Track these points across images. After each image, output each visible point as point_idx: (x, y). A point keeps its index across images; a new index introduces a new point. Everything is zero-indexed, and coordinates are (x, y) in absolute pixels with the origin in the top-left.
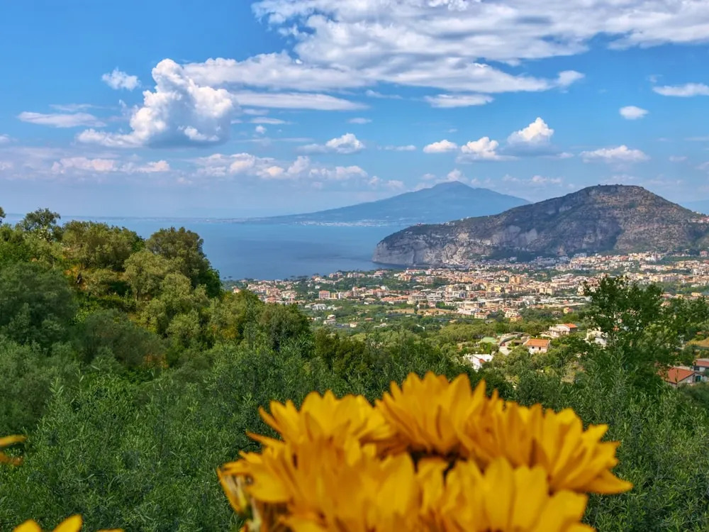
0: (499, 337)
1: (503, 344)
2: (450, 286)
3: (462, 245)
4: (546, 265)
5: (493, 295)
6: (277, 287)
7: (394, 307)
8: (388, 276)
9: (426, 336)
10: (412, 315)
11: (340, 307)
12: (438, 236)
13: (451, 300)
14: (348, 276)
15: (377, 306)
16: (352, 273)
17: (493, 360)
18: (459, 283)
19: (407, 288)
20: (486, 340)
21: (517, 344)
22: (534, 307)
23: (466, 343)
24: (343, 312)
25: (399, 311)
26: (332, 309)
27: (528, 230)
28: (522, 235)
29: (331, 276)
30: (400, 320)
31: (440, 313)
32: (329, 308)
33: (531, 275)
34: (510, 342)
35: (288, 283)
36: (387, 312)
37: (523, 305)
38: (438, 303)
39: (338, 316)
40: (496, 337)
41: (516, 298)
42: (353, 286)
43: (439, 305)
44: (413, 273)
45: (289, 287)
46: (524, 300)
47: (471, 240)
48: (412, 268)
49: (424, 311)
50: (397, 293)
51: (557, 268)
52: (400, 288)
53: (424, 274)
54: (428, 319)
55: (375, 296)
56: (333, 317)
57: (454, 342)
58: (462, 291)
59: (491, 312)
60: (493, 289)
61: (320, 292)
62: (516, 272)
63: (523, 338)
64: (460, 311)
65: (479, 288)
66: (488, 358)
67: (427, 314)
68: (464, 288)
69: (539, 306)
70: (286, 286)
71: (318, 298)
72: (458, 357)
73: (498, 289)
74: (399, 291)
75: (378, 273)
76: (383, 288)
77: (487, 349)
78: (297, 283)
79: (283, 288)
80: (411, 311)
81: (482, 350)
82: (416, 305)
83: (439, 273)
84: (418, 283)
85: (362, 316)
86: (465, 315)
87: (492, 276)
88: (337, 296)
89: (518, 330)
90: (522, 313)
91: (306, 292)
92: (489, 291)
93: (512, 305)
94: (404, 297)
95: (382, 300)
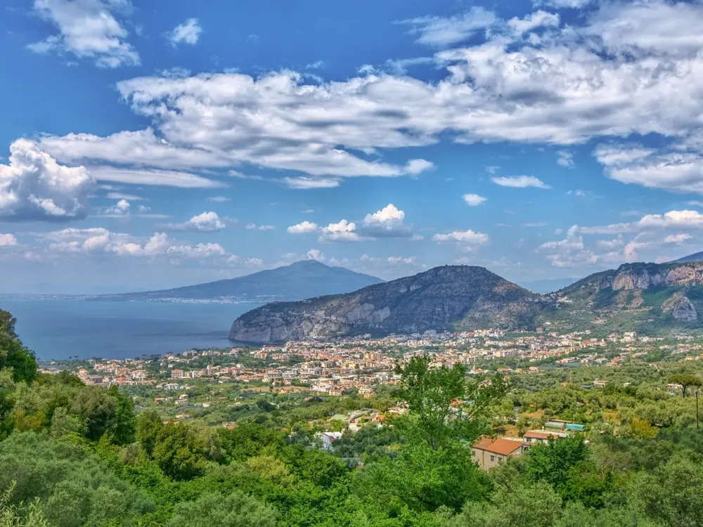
0: (349, 413)
1: (353, 421)
2: (306, 363)
3: (318, 322)
4: (399, 342)
5: (348, 372)
6: (127, 367)
7: (249, 385)
8: (244, 354)
9: (278, 415)
10: (267, 393)
11: (193, 386)
12: (294, 314)
13: (306, 377)
14: (203, 354)
15: (232, 384)
16: (207, 350)
17: (343, 437)
18: (314, 360)
19: (263, 365)
20: (337, 417)
21: (366, 421)
22: (386, 383)
23: (317, 421)
24: (196, 391)
25: (254, 389)
26: (185, 388)
27: (382, 308)
28: (376, 313)
29: (185, 354)
30: (254, 399)
31: (296, 391)
32: (182, 387)
33: (384, 351)
34: (360, 419)
35: (139, 362)
36: (242, 390)
37: (376, 381)
38: (294, 380)
39: (190, 395)
40: (346, 414)
41: (369, 374)
42: (207, 365)
43: (295, 383)
44: (270, 350)
45: (140, 366)
46: (377, 376)
47: (328, 317)
48: (268, 345)
49: (280, 388)
50: (253, 371)
51: (408, 344)
52: (256, 366)
53: (280, 352)
54: (283, 397)
55: (230, 374)
56: (185, 397)
57: (305, 420)
58: (318, 368)
59: (345, 388)
60: (347, 366)
61: (173, 371)
62: (371, 348)
63: (372, 414)
64: (315, 388)
65: (334, 365)
66: (338, 435)
67: (282, 392)
68: (320, 365)
69: (391, 382)
70: (137, 365)
71: (170, 377)
72: (308, 436)
73: (352, 366)
74: (255, 369)
75: (234, 351)
76: (239, 366)
77: (338, 426)
78: (149, 362)
79: (134, 368)
80: (267, 389)
81: (332, 428)
82: (271, 383)
83: (296, 350)
84: (274, 361)
85: (216, 395)
86: (320, 392)
87: (347, 353)
88: (191, 375)
89: (369, 406)
90: (375, 389)
91: (157, 371)
92: (344, 367)
93: (366, 382)
94: (260, 375)
95: (237, 378)
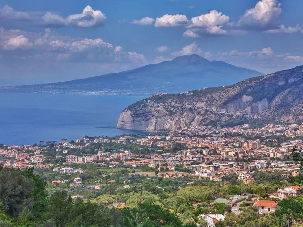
0: (231, 198)
1: (234, 205)
2: (188, 150)
3: (199, 113)
4: (276, 132)
5: (227, 159)
6: (26, 152)
7: (136, 170)
8: (131, 141)
9: (164, 197)
10: (153, 177)
11: (86, 170)
12: (177, 105)
13: (189, 163)
14: (95, 141)
15: (121, 169)
16: (98, 138)
17: (225, 219)
18: (196, 148)
19: (149, 152)
20: (220, 200)
21: (247, 205)
22: (265, 170)
23: (201, 203)
24: (89, 175)
25: (141, 174)
26: (78, 172)
27: (260, 100)
28: (254, 104)
29: (78, 141)
30: (142, 182)
31: (179, 176)
32: (76, 171)
33: (262, 140)
34: (242, 203)
35: (36, 147)
36: (130, 174)
37: (255, 168)
38: (177, 166)
39: (84, 178)
40: (228, 198)
41: (248, 161)
42: (98, 151)
43: (178, 168)
44: (155, 138)
45: (38, 152)
46: (256, 163)
47: (208, 109)
48: (153, 134)
49: (165, 173)
50: (139, 157)
51: (286, 135)
52: (142, 152)
53: (164, 140)
54: (167, 181)
55: (119, 159)
56: (78, 180)
57: (190, 203)
58: (199, 155)
59: (225, 174)
60: (227, 154)
61: (68, 157)
62: (248, 138)
63: (253, 199)
64: (197, 173)
65: (215, 152)
66: (220, 217)
67: (167, 176)
68: (201, 153)
69: (269, 169)
70: (35, 151)
71: (65, 161)
72: (193, 217)
73: (232, 154)
74: (141, 155)
75: (122, 139)
76: (127, 152)
77: (221, 209)
78: (46, 148)
79: (32, 153)
80: (152, 174)
81: (216, 210)
82: (157, 168)
83: (179, 138)
84: (159, 148)
85: (107, 178)
86: (202, 177)
87: (227, 142)
88: (84, 160)
89: (249, 191)
90: (254, 176)
91: (54, 156)
92: (224, 155)
93: (245, 169)
94: (146, 160)
95: (126, 164)
